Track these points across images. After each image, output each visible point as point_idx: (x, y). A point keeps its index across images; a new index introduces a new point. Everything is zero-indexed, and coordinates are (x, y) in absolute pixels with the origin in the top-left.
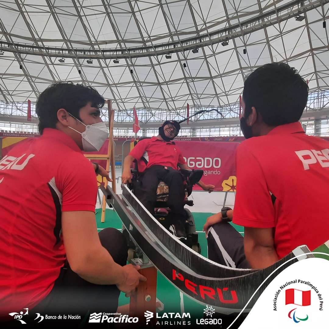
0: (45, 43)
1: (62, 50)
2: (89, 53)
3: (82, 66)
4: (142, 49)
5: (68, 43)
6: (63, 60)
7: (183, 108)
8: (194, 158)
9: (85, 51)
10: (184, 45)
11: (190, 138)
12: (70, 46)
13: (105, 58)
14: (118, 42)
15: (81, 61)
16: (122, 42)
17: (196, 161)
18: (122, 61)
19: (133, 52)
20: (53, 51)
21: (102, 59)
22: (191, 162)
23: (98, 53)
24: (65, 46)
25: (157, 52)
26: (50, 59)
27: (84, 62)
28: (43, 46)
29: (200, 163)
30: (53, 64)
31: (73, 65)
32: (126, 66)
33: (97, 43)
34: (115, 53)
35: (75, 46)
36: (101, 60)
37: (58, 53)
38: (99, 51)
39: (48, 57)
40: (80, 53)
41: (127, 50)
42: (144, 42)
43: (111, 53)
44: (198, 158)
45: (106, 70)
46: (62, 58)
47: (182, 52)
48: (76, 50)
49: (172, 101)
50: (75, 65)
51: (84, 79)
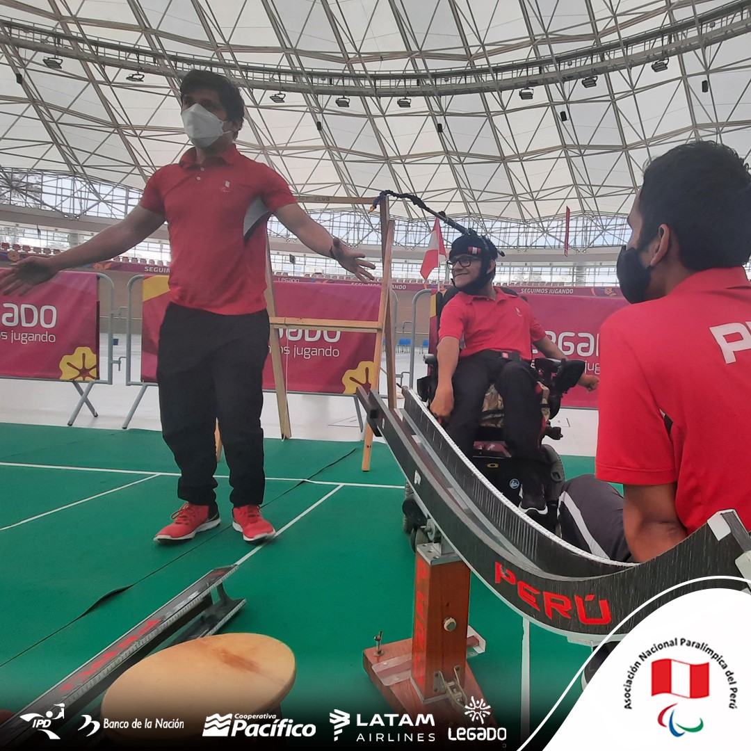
0: (239, 56)
1: (280, 72)
2: (341, 81)
3: (325, 111)
4: (464, 74)
5: (293, 57)
6: (281, 96)
7: (555, 217)
8: (572, 334)
9: (331, 76)
10: (564, 66)
11: (570, 288)
12: (297, 64)
13: (378, 94)
14: (409, 56)
15: (323, 99)
16: (418, 57)
17: (576, 341)
18: (418, 103)
19: (444, 83)
20: (259, 75)
21: (371, 96)
22: (566, 344)
23: (362, 82)
24: (285, 65)
25: (501, 83)
26: (252, 93)
27: (329, 102)
28: (233, 62)
29: (586, 345)
30: (257, 106)
31: (304, 109)
32: (427, 114)
33: (362, 58)
34: (402, 83)
35: (310, 64)
36: (368, 98)
37: (270, 79)
38: (364, 77)
39: (246, 89)
40: (320, 81)
41: (430, 76)
42: (469, 57)
43: (393, 83)
44: (581, 335)
45: (379, 122)
46: (278, 92)
47: (558, 84)
48: (312, 75)
49: (531, 200)
50: (308, 110)
51: (330, 144)
